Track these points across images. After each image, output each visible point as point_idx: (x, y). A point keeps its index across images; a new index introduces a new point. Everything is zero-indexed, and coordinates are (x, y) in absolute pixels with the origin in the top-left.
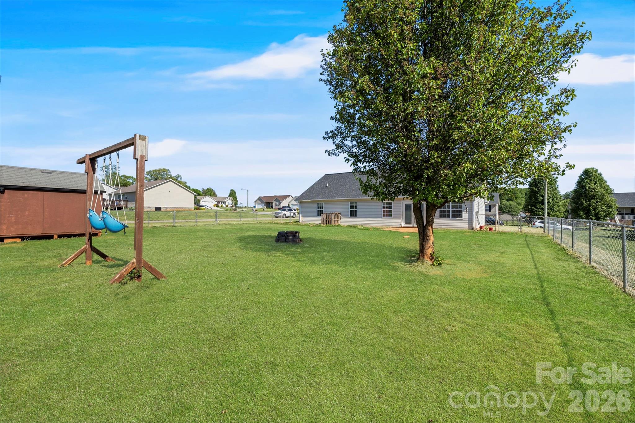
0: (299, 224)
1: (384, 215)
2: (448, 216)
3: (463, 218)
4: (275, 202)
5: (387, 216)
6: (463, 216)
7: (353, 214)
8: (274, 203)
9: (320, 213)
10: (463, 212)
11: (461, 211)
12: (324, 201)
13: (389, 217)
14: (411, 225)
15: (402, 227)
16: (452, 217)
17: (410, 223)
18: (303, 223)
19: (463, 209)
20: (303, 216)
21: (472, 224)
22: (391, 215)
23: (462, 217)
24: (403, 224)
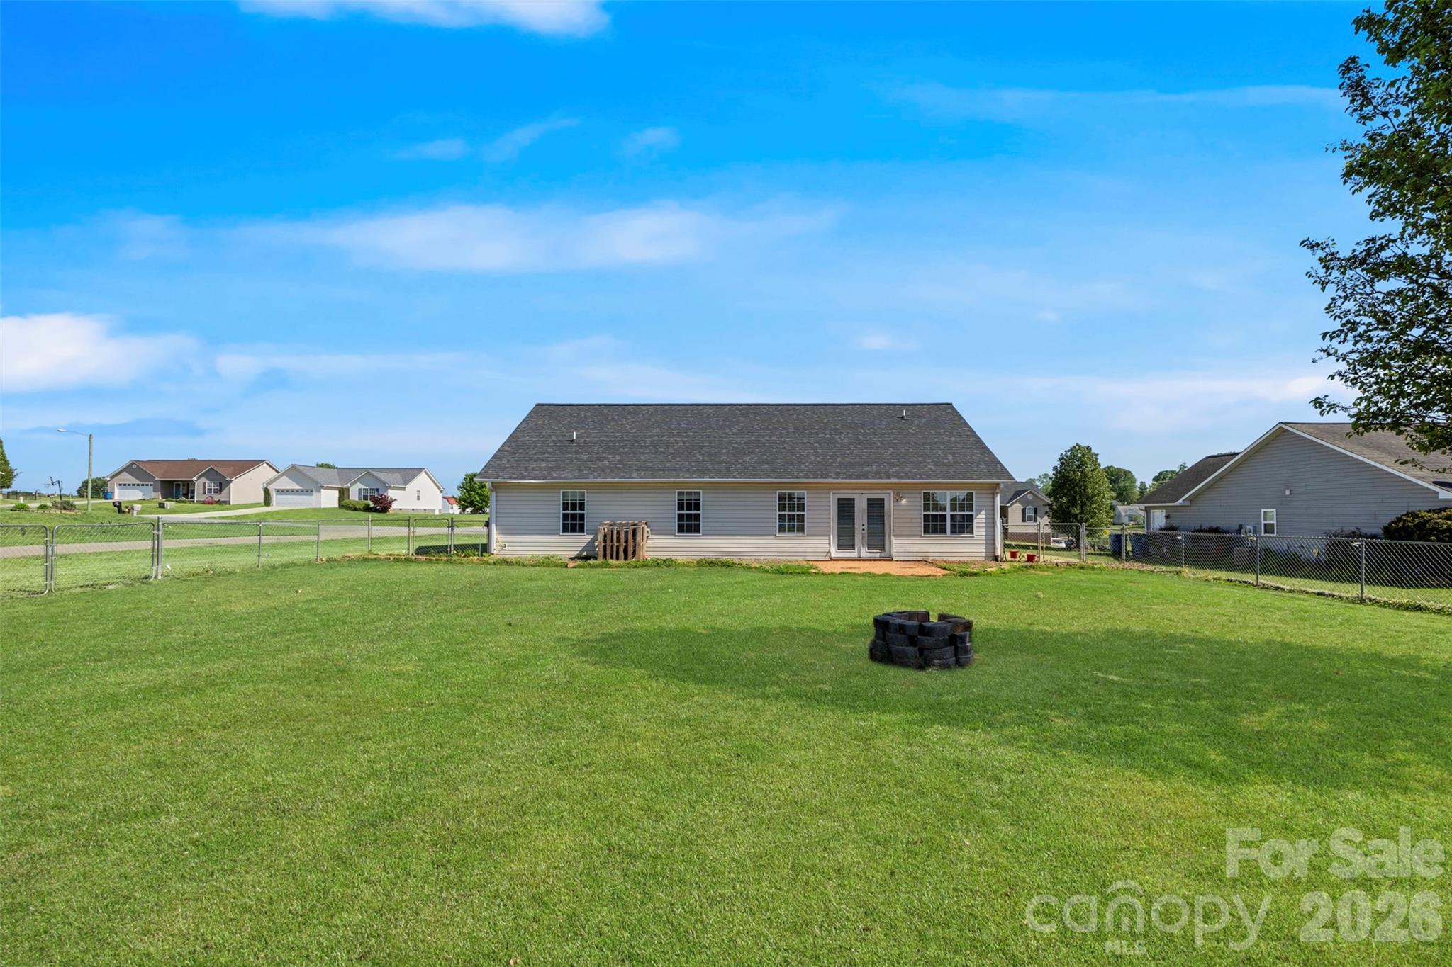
0: (491, 559)
1: (782, 529)
2: (944, 531)
3: (975, 533)
4: (203, 480)
5: (791, 529)
6: (975, 529)
7: (689, 523)
8: (198, 484)
9: (573, 522)
10: (975, 521)
11: (970, 518)
12: (590, 487)
13: (796, 534)
14: (854, 554)
15: (832, 560)
16: (952, 532)
17: (852, 547)
18: (508, 555)
19: (974, 513)
20: (506, 531)
21: (994, 548)
22: (801, 529)
23: (972, 532)
24: (835, 553)
